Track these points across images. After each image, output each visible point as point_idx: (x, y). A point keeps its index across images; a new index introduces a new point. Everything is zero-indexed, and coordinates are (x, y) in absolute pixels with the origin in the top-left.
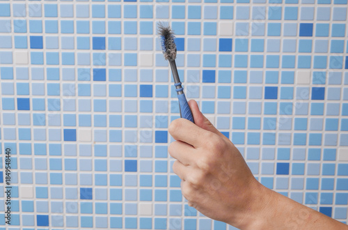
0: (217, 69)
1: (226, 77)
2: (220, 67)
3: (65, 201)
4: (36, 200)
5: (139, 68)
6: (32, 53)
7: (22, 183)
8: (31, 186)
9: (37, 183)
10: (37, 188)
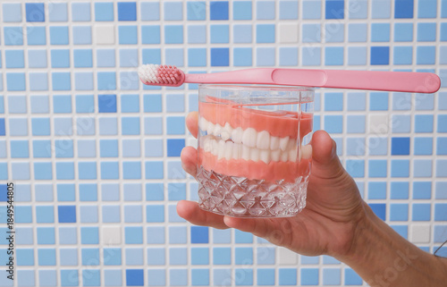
0: (392, 45)
1: (405, 56)
2: (396, 41)
3: (169, 247)
4: (125, 247)
5: (278, 46)
6: (121, 29)
7: (105, 221)
8: (117, 226)
9: (126, 222)
10: (127, 229)
